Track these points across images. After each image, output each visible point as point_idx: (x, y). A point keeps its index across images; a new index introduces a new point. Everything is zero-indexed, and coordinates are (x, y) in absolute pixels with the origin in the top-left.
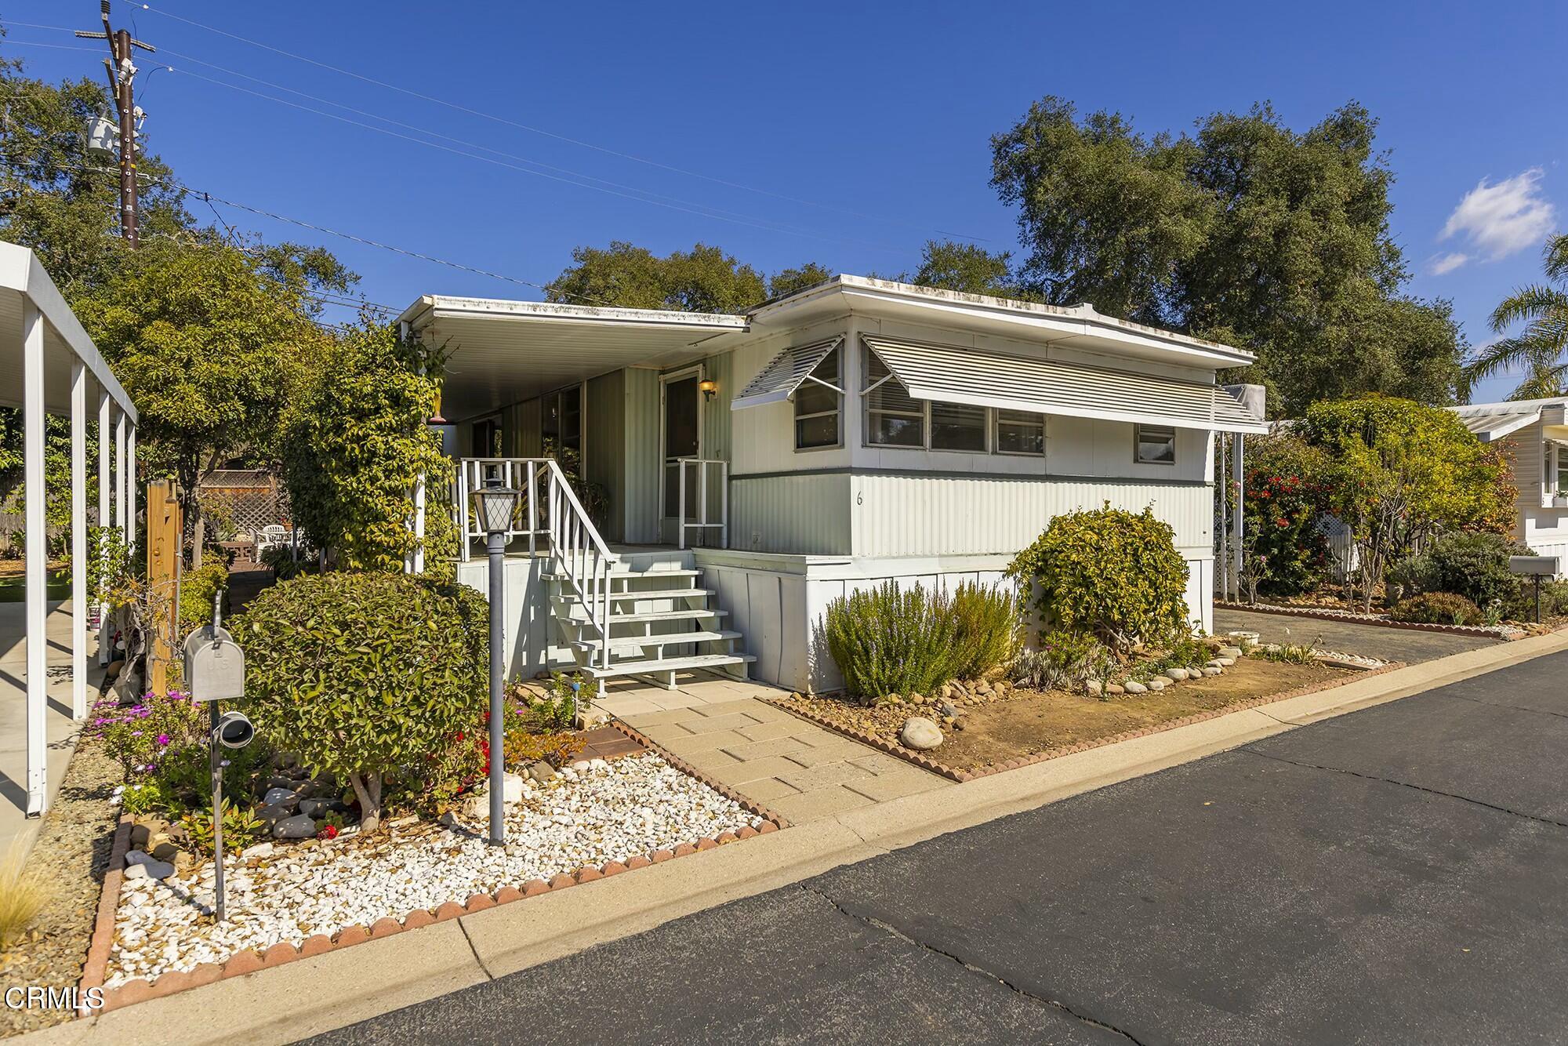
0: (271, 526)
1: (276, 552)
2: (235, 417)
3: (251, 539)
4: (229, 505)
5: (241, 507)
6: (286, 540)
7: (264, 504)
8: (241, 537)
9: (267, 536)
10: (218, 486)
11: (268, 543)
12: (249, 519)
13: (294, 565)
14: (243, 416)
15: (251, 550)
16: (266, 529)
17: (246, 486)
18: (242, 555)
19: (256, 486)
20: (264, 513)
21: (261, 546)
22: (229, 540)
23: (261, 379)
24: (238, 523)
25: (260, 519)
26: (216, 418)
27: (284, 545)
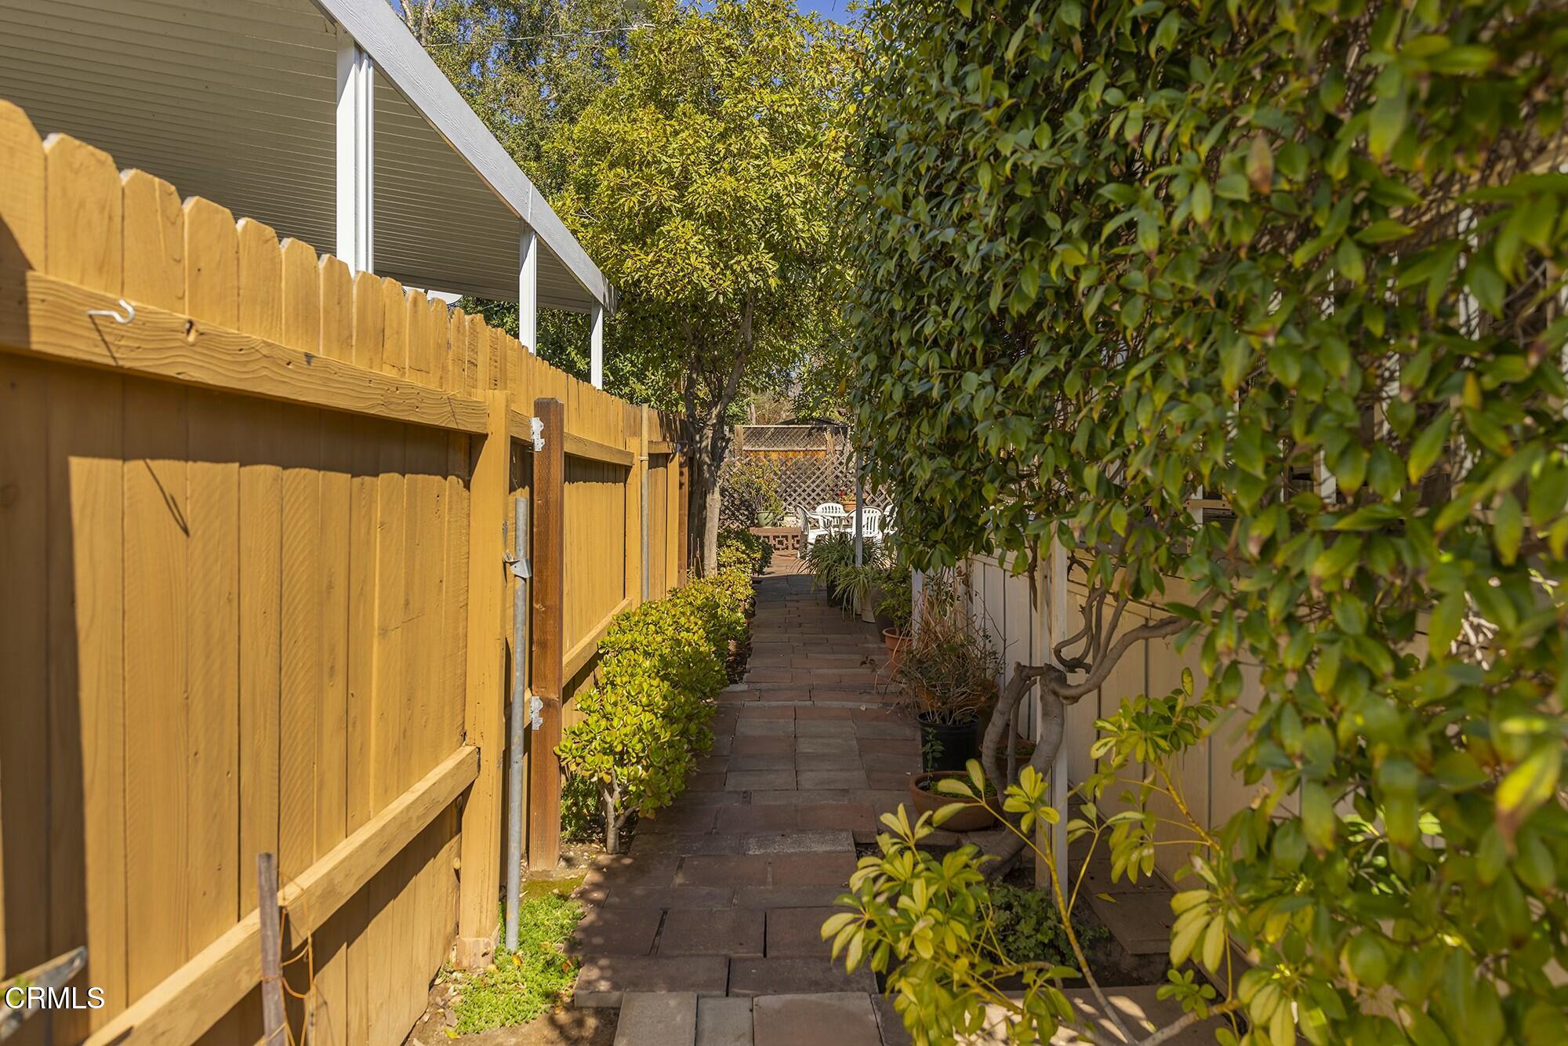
0: (827, 505)
1: (831, 547)
2: (760, 283)
3: (801, 523)
4: (776, 474)
5: (789, 477)
6: (846, 526)
7: (818, 473)
8: (789, 521)
9: (820, 518)
10: (763, 448)
11: (821, 531)
12: (800, 495)
13: (858, 574)
14: (773, 282)
15: (800, 538)
16: (819, 509)
17: (796, 448)
18: (790, 547)
19: (808, 447)
20: (818, 486)
21: (812, 536)
22: (775, 525)
23: (805, 203)
24: (786, 500)
25: (813, 495)
26: (727, 284)
27: (843, 535)
